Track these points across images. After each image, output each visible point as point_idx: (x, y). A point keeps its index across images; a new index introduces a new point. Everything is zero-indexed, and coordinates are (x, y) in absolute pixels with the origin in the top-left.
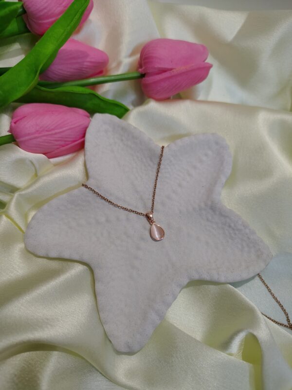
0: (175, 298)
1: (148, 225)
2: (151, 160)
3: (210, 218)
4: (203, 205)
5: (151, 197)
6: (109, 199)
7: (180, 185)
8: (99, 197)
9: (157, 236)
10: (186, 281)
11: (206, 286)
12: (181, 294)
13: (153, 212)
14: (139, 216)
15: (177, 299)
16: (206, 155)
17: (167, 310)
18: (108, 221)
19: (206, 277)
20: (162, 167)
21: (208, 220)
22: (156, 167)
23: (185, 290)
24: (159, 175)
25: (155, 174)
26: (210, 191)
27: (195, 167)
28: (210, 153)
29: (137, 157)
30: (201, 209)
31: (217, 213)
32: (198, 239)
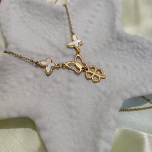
3: (120, 47)
4: (110, 40)
7: (87, 32)
16: (99, 5)
21: (118, 50)
26: (112, 27)
27: (93, 16)
29: (46, 21)
30: (110, 43)
31: (125, 41)
32: (116, 67)
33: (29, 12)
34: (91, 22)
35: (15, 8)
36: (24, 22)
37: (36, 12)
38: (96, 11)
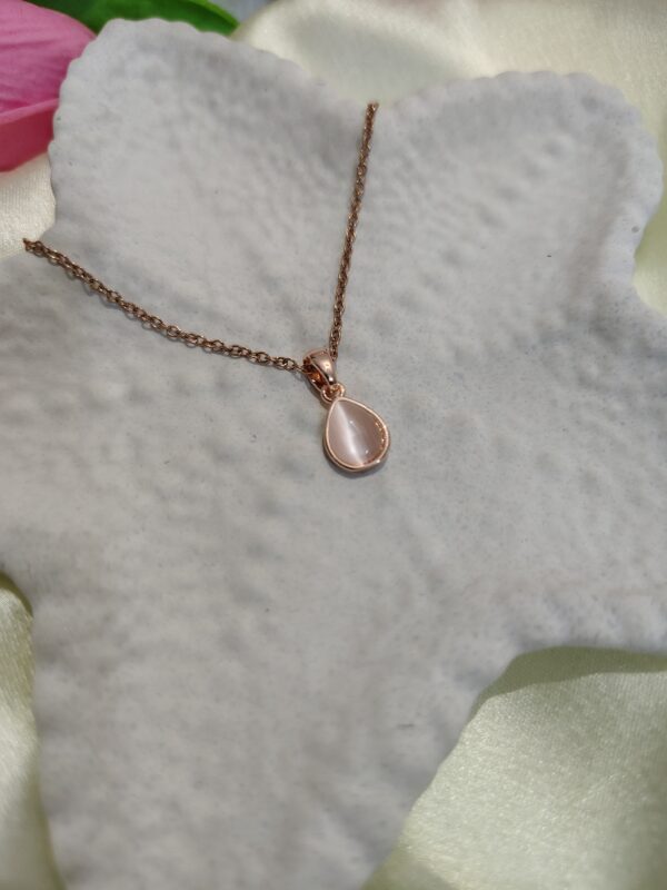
0: (448, 741)
1: (312, 408)
2: (328, 161)
3: (594, 371)
4: (556, 320)
5: (329, 301)
6: (143, 303)
7: (452, 258)
8: (96, 298)
9: (354, 452)
10: (499, 654)
11: (600, 680)
12: (477, 723)
13: (335, 354)
14: (274, 371)
15: (458, 751)
16: (553, 150)
17: (407, 806)
18: (137, 396)
19: (604, 629)
20: (372, 182)
21: (583, 381)
22: (347, 186)
23: (496, 702)
24: (362, 215)
25: (345, 213)
27: (509, 195)
28: (565, 141)
29: (273, 159)
30: (547, 337)
31: (627, 345)
32: (544, 463)
33: (212, 105)
34: (488, 219)
35: (151, 77)
36: (174, 145)
37: (239, 110)
38: (533, 172)
